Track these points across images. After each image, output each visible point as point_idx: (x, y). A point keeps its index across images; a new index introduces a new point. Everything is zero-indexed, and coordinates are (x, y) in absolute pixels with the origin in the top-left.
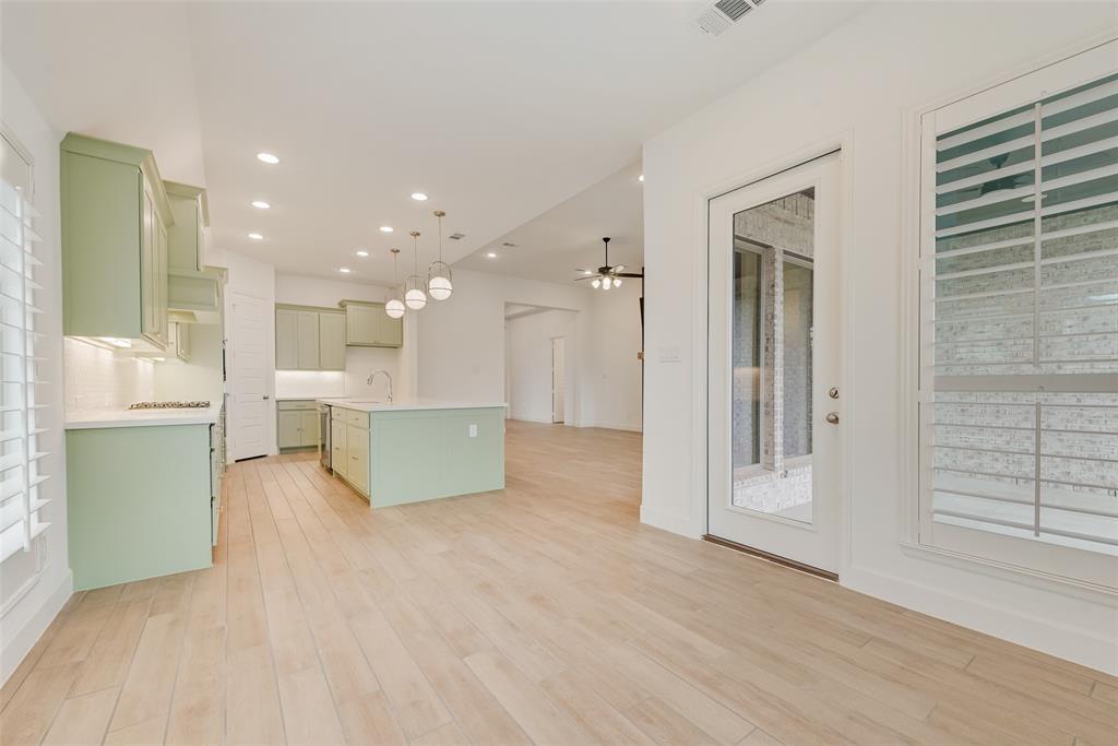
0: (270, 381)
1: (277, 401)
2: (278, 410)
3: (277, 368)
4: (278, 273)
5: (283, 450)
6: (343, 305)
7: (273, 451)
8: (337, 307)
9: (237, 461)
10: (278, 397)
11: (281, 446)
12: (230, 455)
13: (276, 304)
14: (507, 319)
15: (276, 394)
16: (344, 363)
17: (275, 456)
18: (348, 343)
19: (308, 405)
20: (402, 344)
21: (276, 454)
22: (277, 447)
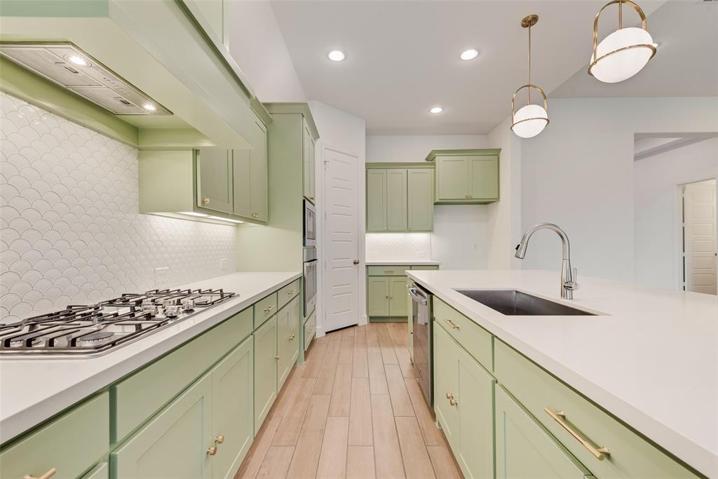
0: (360, 244)
1: (367, 266)
2: (368, 276)
3: (367, 231)
4: (369, 133)
5: (373, 320)
6: (431, 159)
7: (363, 320)
8: (424, 161)
9: (327, 333)
10: (369, 260)
11: (370, 315)
12: (320, 327)
13: (366, 164)
14: (637, 158)
15: (366, 258)
16: (432, 222)
17: (365, 326)
18: (437, 200)
19: (397, 271)
20: (498, 199)
21: (366, 323)
22: (366, 315)
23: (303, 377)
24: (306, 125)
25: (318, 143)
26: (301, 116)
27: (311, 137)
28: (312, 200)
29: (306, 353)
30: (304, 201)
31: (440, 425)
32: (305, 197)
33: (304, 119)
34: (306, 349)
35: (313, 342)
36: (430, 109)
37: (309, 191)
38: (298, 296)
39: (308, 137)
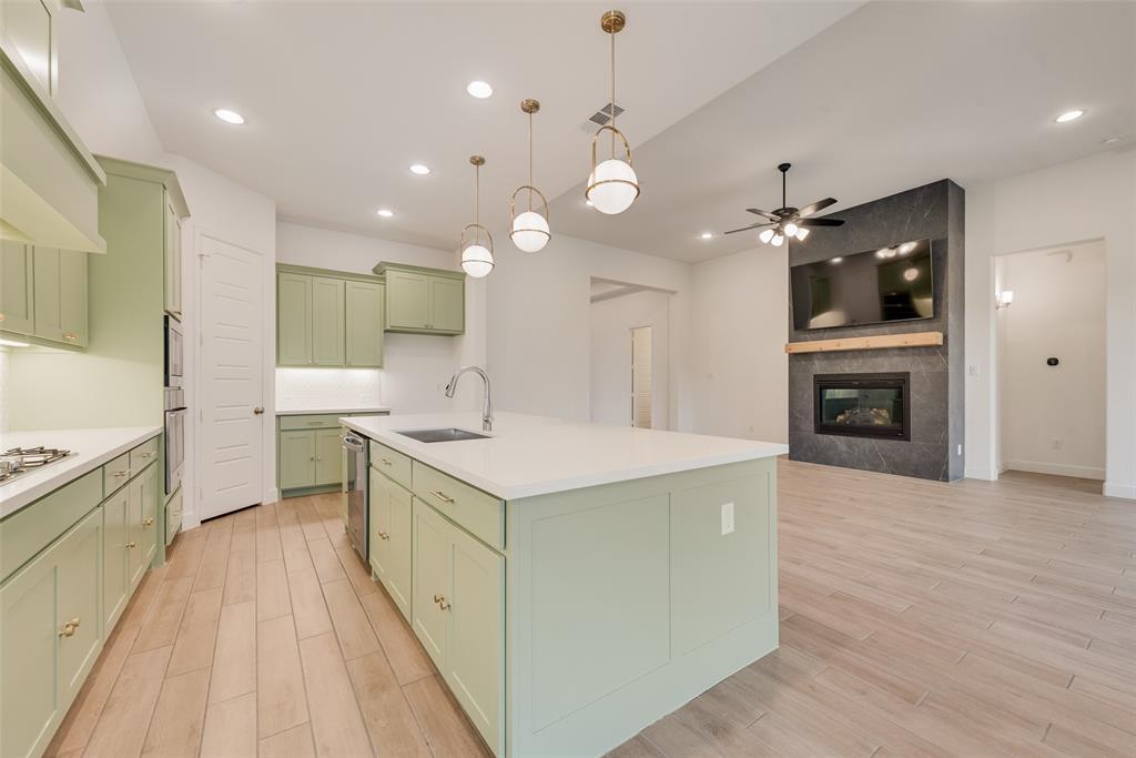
0: (267, 386)
1: (278, 417)
2: (280, 431)
3: (279, 363)
4: (281, 218)
5: (287, 494)
6: (379, 272)
7: (270, 495)
8: (371, 273)
9: (203, 522)
10: (281, 408)
11: (283, 487)
12: (191, 513)
13: (277, 264)
14: (593, 300)
15: (277, 405)
16: (382, 356)
17: (274, 504)
18: (388, 328)
19: (328, 422)
20: (463, 332)
21: (276, 500)
22: (276, 490)
23: (167, 579)
24: (169, 200)
25: (187, 224)
26: (162, 188)
27: (176, 217)
28: (177, 316)
29: (169, 550)
30: (166, 318)
31: (376, 576)
32: (167, 311)
33: (167, 192)
34: (169, 543)
35: (177, 537)
36: (378, 210)
37: (174, 304)
38: (155, 464)
39: (171, 219)
